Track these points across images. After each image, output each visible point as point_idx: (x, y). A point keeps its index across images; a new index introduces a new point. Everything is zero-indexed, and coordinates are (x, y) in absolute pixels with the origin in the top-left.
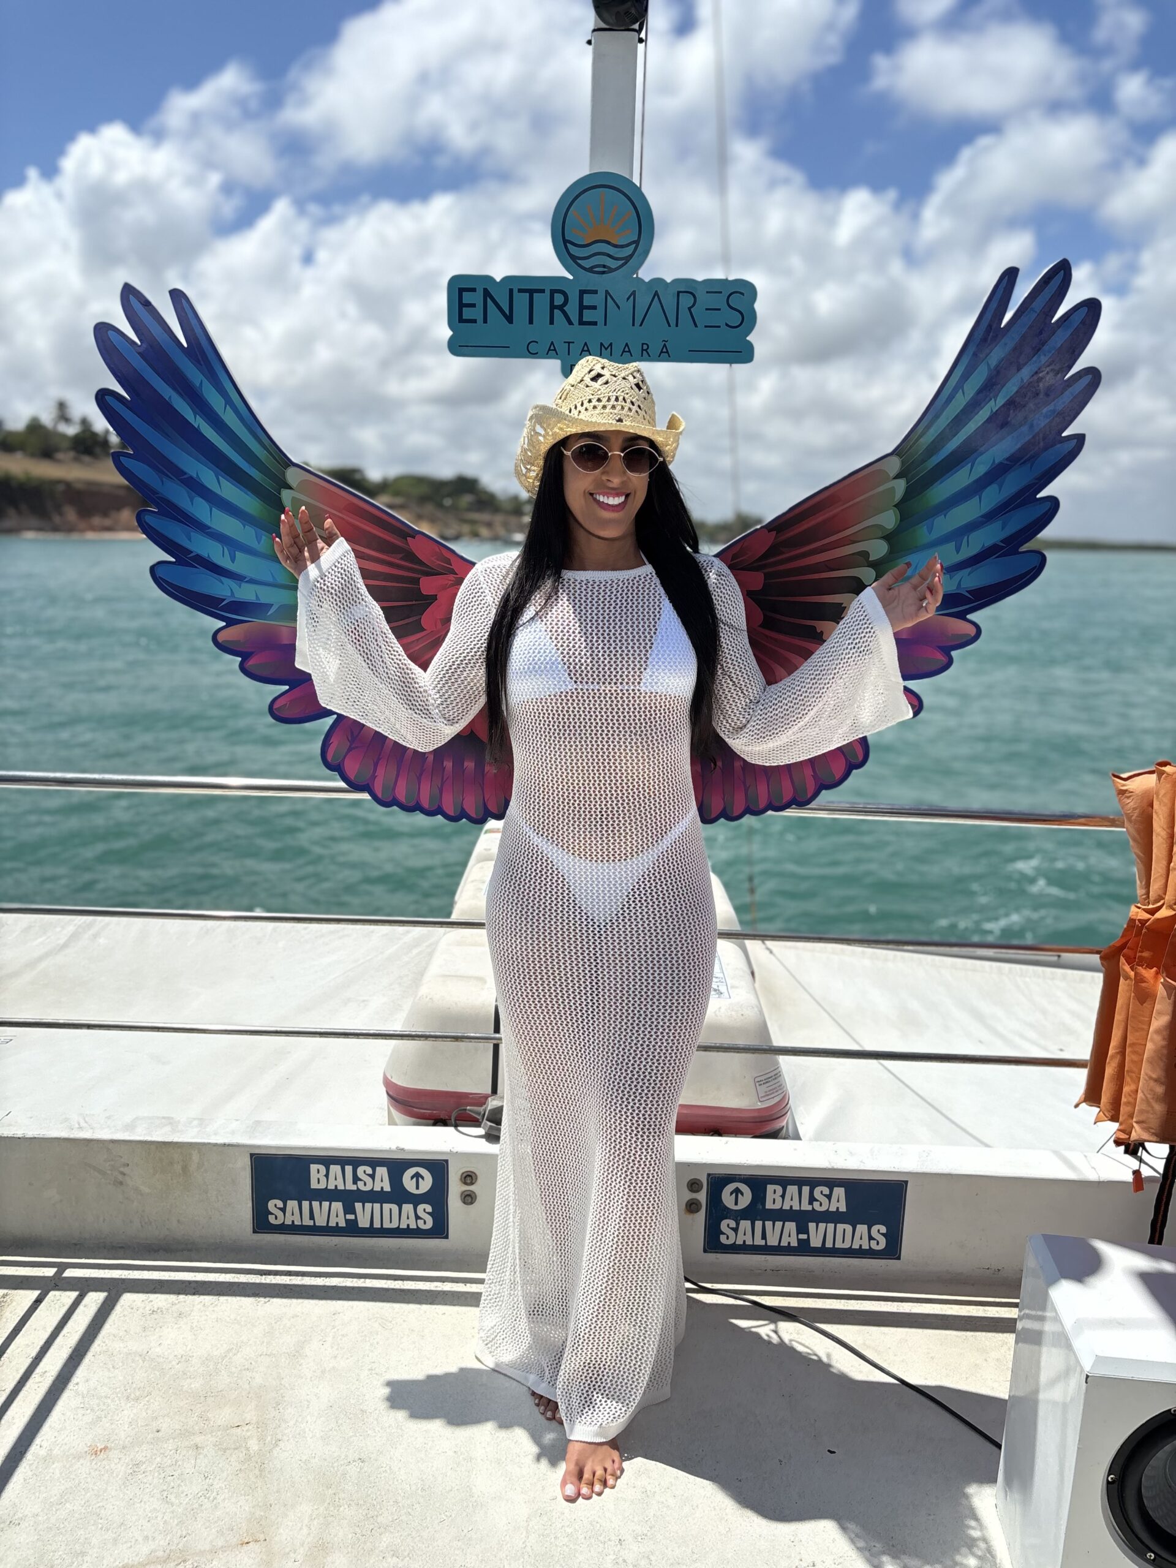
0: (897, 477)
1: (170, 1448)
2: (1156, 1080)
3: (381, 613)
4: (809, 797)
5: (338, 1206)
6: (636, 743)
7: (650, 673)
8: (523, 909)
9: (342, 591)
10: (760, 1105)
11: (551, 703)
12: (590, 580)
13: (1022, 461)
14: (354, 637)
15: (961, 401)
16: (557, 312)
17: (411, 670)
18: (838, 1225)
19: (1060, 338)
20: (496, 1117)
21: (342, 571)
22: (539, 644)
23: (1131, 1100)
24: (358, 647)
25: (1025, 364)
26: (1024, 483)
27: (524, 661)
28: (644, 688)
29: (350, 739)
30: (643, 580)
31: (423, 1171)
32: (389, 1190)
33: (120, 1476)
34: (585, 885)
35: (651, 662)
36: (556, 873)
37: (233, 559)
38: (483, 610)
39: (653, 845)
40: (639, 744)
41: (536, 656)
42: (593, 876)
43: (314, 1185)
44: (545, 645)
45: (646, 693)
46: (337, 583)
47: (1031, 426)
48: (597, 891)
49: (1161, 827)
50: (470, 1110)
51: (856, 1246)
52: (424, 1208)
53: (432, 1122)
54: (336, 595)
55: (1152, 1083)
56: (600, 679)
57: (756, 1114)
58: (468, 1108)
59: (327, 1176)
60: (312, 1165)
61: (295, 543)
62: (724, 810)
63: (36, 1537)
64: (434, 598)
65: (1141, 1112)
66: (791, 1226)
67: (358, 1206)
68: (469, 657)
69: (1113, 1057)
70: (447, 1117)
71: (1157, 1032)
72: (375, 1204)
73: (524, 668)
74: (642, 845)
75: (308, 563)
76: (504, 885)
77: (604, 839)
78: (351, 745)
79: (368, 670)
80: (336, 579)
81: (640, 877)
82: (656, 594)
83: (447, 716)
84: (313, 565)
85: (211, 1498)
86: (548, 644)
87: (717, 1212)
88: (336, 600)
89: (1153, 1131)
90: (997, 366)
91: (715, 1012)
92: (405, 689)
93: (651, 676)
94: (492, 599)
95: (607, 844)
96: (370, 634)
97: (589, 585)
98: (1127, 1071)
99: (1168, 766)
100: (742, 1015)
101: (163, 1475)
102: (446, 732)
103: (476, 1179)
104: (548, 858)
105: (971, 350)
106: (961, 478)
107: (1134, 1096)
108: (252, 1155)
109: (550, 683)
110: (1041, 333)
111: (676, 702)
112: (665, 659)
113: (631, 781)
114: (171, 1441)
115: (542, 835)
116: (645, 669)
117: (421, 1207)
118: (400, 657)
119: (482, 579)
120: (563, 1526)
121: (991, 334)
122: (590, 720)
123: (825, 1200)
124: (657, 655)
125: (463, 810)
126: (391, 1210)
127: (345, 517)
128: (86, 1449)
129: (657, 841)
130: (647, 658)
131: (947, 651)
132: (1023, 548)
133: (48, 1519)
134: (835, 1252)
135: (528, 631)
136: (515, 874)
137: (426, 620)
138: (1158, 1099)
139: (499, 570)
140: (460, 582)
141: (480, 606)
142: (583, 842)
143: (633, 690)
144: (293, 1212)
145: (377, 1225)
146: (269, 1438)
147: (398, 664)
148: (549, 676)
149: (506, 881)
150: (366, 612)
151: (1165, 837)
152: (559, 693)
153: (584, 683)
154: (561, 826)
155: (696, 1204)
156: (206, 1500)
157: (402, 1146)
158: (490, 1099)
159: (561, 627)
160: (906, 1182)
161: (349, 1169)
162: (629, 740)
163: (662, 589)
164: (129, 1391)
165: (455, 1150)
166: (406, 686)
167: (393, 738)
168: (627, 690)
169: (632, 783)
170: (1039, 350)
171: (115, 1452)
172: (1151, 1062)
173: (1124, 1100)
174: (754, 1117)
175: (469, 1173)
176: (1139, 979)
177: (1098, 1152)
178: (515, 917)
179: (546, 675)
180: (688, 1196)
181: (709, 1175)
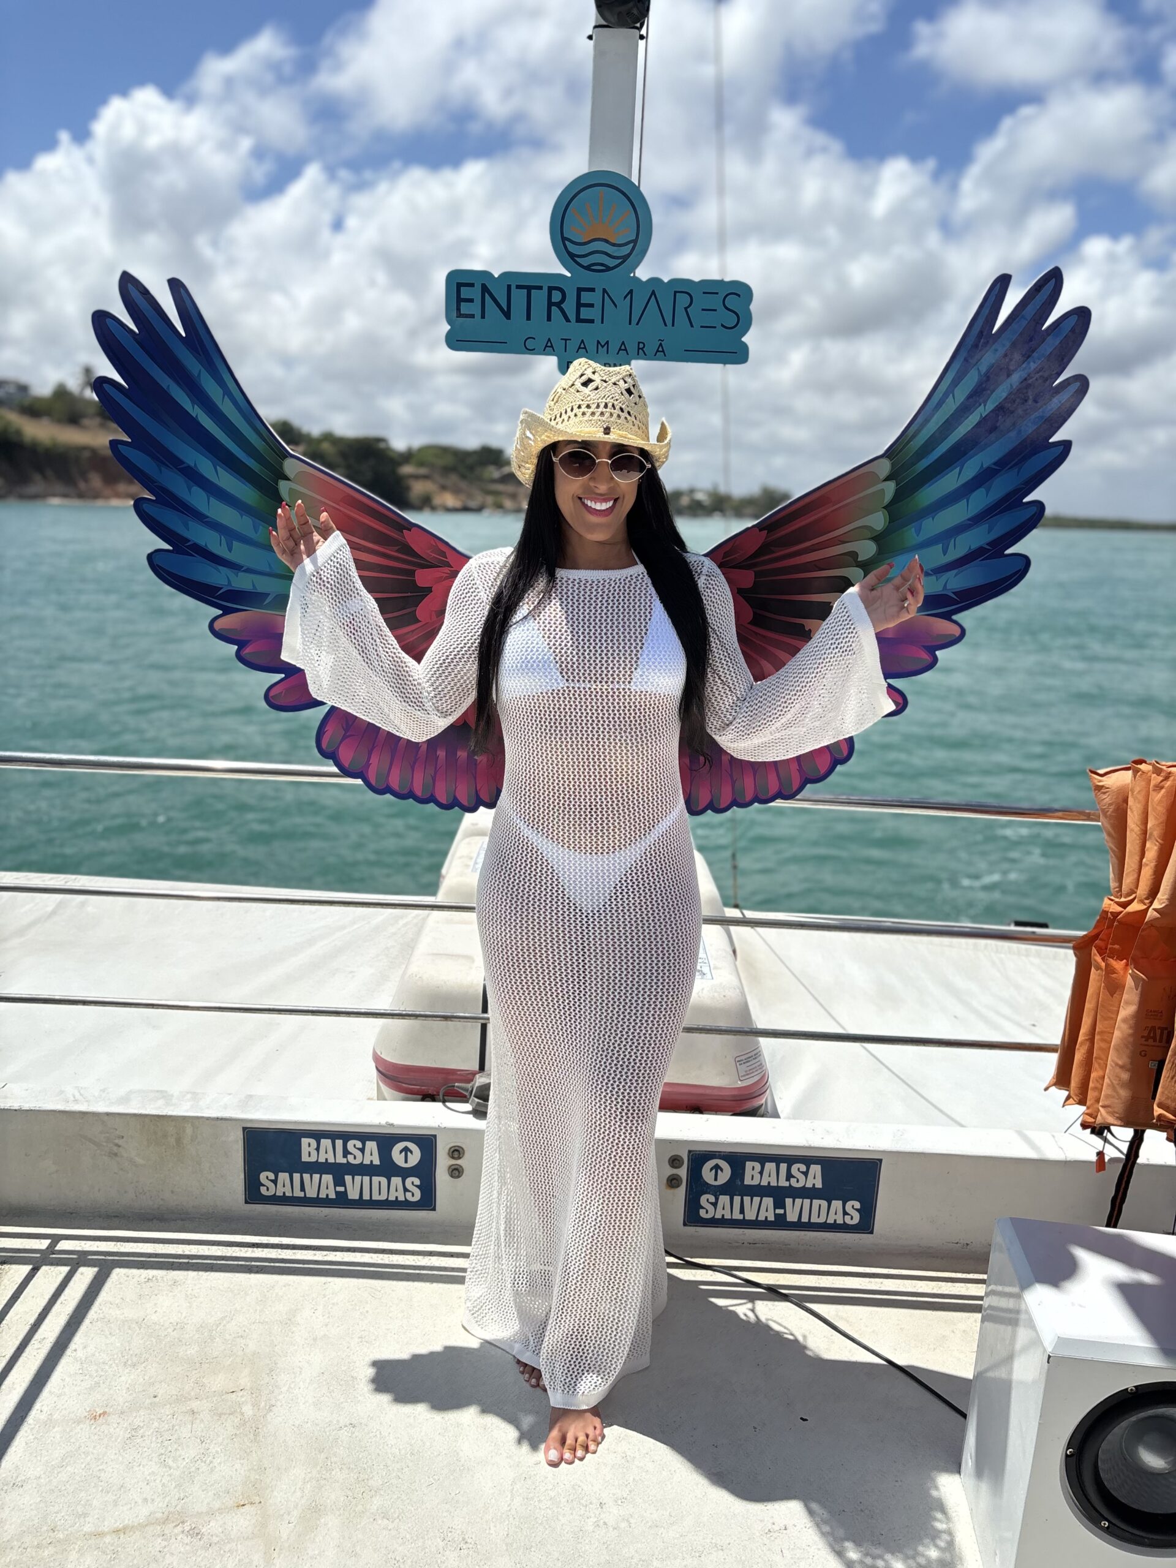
0: (887, 479)
1: (167, 1413)
2: (1122, 1067)
3: (376, 606)
4: (794, 790)
5: (328, 1179)
6: (625, 740)
7: (640, 673)
8: (513, 898)
9: (337, 585)
10: (740, 1084)
11: (543, 700)
12: (582, 579)
13: (1009, 466)
14: (349, 630)
15: (951, 406)
16: (554, 308)
17: (405, 663)
18: (814, 1201)
19: (1050, 346)
20: (483, 1094)
21: (338, 566)
22: (532, 643)
23: (1099, 1086)
24: (353, 640)
25: (1016, 370)
26: (1010, 488)
27: (517, 659)
28: (634, 687)
29: (345, 726)
30: (634, 580)
31: (411, 1146)
32: (378, 1163)
33: (119, 1441)
34: (574, 876)
35: (642, 663)
36: (545, 864)
37: (230, 550)
38: (477, 606)
39: (641, 839)
40: (628, 741)
41: (528, 655)
42: (582, 867)
43: (305, 1158)
44: (537, 644)
45: (636, 692)
46: (333, 577)
47: (1020, 431)
48: (585, 882)
49: (1134, 823)
50: (458, 1087)
51: (830, 1221)
52: (413, 1182)
53: (420, 1097)
54: (332, 589)
55: (1118, 1070)
56: (591, 678)
57: (736, 1093)
58: (456, 1084)
59: (318, 1149)
60: (303, 1139)
61: (291, 535)
62: (712, 801)
63: (39, 1499)
64: (429, 590)
65: (1107, 1097)
66: (768, 1201)
67: (348, 1178)
68: (463, 652)
69: (1082, 1044)
70: (435, 1093)
71: (1124, 1020)
72: (364, 1177)
73: (517, 666)
74: (630, 838)
75: (304, 556)
76: (495, 874)
77: (593, 832)
78: (345, 733)
79: (363, 663)
80: (332, 573)
81: (628, 869)
82: (648, 595)
83: (440, 708)
84: (308, 559)
85: (208, 1462)
86: (540, 643)
87: (697, 1187)
88: (331, 594)
89: (1117, 1115)
90: (988, 371)
91: (698, 993)
92: (400, 682)
93: (641, 676)
94: (486, 595)
95: (596, 837)
96: (365, 628)
97: (582, 584)
98: (1096, 1058)
99: (1144, 764)
100: (724, 996)
101: (160, 1440)
102: (440, 724)
103: (464, 1153)
104: (538, 849)
105: (963, 354)
106: (950, 481)
107: (1101, 1082)
108: (244, 1129)
109: (542, 680)
110: (1031, 340)
111: (665, 700)
112: (656, 659)
113: (620, 776)
114: (168, 1406)
115: (532, 827)
116: (636, 669)
117: (409, 1181)
118: (395, 651)
119: (476, 575)
120: (547, 1490)
121: (982, 341)
122: (581, 717)
123: (802, 1177)
124: (648, 655)
125: (455, 798)
126: (380, 1182)
127: (342, 509)
128: (86, 1414)
129: (644, 835)
130: (638, 658)
131: (932, 650)
132: (1008, 552)
133: (50, 1481)
134: (810, 1226)
135: (521, 629)
136: (506, 865)
137: (421, 612)
138: (1123, 1085)
139: (492, 566)
140: (455, 574)
141: (474, 602)
142: (572, 835)
143: (624, 689)
144: (284, 1184)
145: (366, 1197)
146: (263, 1403)
147: (393, 658)
148: (541, 674)
149: (496, 871)
150: (361, 606)
151: (1139, 833)
152: (551, 691)
153: (576, 681)
154: (552, 819)
155: (677, 1180)
156: (203, 1464)
157: (391, 1122)
158: (477, 1076)
159: (554, 626)
160: (881, 1161)
161: (339, 1143)
162: (619, 737)
163: (653, 589)
164: (126, 1357)
165: (443, 1126)
166: (400, 679)
167: (387, 729)
168: (618, 689)
169: (621, 778)
170: (1029, 357)
171: (114, 1416)
172: (1117, 1050)
173: (1091, 1085)
174: (734, 1096)
175: (457, 1148)
176: (1110, 970)
177: (1065, 1132)
178: (505, 906)
179: (538, 673)
180: (670, 1171)
181: (690, 1152)
